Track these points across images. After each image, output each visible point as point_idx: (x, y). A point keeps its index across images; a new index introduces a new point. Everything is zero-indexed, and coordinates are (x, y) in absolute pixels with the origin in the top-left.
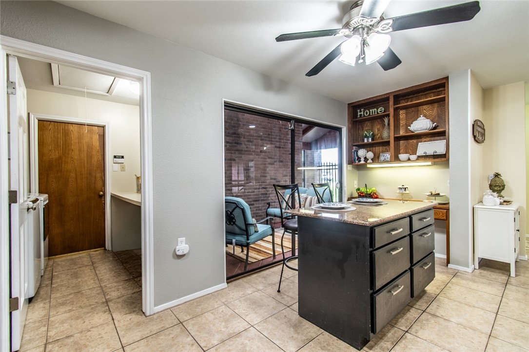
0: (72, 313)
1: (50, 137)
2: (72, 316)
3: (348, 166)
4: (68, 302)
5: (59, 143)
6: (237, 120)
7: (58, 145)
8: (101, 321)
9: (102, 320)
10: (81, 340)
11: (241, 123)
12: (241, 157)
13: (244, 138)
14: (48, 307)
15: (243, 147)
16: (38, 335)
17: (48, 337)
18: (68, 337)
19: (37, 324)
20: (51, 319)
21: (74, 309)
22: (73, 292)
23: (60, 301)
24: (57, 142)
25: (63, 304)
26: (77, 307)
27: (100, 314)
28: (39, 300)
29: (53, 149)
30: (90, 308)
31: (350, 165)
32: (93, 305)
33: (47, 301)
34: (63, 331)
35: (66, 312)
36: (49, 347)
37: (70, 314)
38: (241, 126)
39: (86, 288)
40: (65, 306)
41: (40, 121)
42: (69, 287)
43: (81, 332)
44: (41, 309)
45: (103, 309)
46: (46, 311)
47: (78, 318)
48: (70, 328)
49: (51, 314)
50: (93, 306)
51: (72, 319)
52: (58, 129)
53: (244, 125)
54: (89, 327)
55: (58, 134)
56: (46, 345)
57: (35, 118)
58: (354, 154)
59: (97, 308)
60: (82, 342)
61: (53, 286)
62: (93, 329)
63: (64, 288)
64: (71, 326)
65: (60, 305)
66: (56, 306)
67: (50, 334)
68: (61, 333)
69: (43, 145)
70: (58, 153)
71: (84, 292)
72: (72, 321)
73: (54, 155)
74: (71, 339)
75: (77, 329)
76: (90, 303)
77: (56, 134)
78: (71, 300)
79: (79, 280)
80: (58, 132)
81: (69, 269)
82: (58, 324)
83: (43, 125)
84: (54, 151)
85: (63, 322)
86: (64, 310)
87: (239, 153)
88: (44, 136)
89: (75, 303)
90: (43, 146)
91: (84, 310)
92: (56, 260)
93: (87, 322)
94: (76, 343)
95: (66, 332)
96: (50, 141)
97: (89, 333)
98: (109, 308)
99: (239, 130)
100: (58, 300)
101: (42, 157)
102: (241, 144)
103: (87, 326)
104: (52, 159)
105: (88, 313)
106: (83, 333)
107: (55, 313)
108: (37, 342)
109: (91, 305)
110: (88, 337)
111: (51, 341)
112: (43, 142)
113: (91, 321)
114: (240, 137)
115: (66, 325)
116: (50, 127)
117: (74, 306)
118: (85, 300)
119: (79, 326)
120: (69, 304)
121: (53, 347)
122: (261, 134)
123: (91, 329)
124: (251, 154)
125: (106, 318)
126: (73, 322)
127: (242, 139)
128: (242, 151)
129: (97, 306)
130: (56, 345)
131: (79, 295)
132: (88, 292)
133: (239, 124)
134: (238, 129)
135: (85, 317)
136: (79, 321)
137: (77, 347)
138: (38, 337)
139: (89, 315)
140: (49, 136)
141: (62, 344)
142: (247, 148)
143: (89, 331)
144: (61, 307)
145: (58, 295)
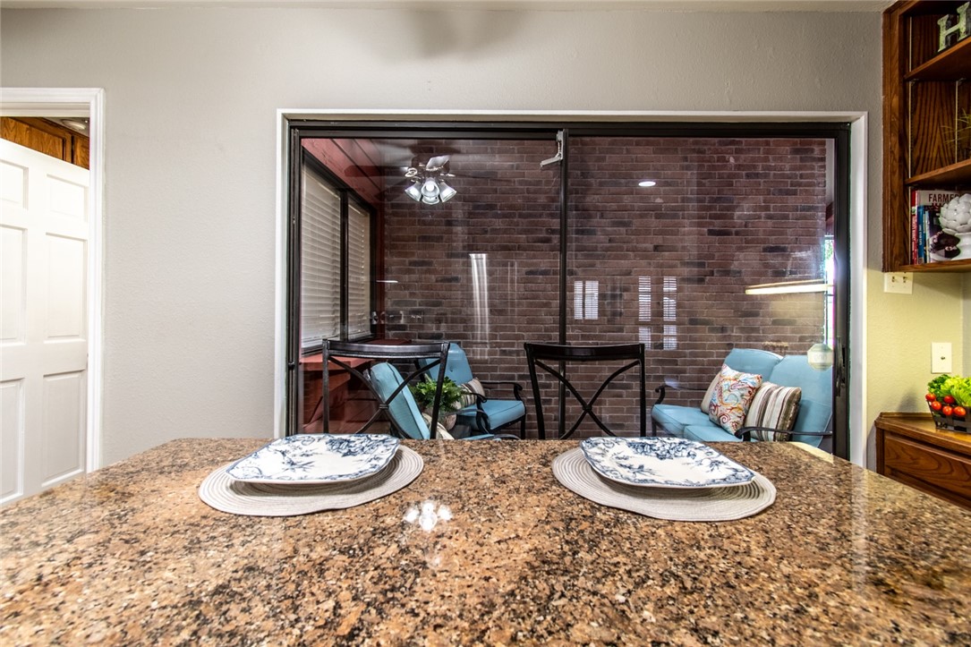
3: (888, 276)
6: (583, 174)
11: (592, 180)
12: (593, 265)
13: (602, 217)
15: (600, 239)
31: (899, 275)
38: (594, 186)
53: (601, 184)
58: (920, 222)
87: (587, 257)
99: (588, 199)
102: (591, 232)
114: (590, 217)
122: (659, 200)
124: (625, 257)
127: (596, 220)
128: (595, 249)
133: (590, 185)
134: (584, 198)
142: (610, 241)
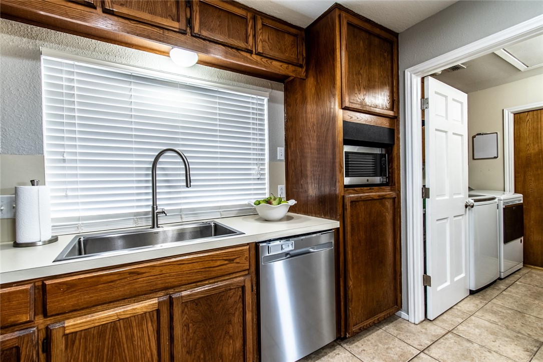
0: (494, 326)
1: (528, 129)
2: (490, 328)
4: (502, 314)
5: (539, 134)
7: (538, 137)
8: (511, 355)
9: (513, 354)
10: (475, 352)
14: (479, 307)
16: (452, 321)
17: (456, 329)
18: (468, 340)
19: (459, 313)
20: (472, 317)
21: (499, 324)
22: (516, 308)
23: (495, 308)
24: (537, 134)
25: (494, 313)
26: (504, 324)
27: (519, 348)
28: (480, 297)
29: (531, 142)
30: (515, 334)
32: (522, 334)
33: (485, 302)
34: (470, 333)
35: (489, 321)
36: (450, 335)
37: (491, 324)
39: (535, 314)
40: (494, 315)
41: (516, 114)
42: (517, 302)
43: (482, 346)
44: (474, 305)
45: (529, 346)
46: (476, 309)
47: (493, 333)
48: (478, 335)
49: (477, 314)
50: (520, 335)
51: (487, 330)
52: (538, 117)
54: (494, 349)
55: (537, 124)
56: (449, 332)
57: (510, 113)
59: (522, 341)
60: (474, 354)
61: (504, 293)
62: (495, 354)
63: (511, 300)
64: (480, 335)
65: (491, 312)
66: (487, 310)
67: (460, 327)
68: (467, 334)
69: (519, 139)
70: (538, 146)
71: (528, 316)
72: (486, 332)
73: (533, 149)
74: (468, 345)
75: (482, 341)
76: (521, 331)
77: (535, 124)
78: (505, 315)
79: (537, 302)
80: (537, 122)
81: (537, 286)
82: (473, 325)
83: (520, 118)
84: (532, 145)
85: (477, 327)
86: (490, 319)
88: (521, 129)
89: (506, 319)
90: (519, 141)
91: (507, 331)
92: (533, 271)
93: (497, 344)
94: (468, 350)
95: (471, 335)
96: (528, 134)
97: (488, 354)
98: (537, 352)
100: (494, 307)
101: (519, 153)
103: (493, 346)
104: (531, 154)
105: (508, 337)
106: (484, 348)
107: (480, 315)
108: (447, 325)
109: (519, 332)
110: (483, 355)
111: (455, 332)
112: (520, 136)
113: (501, 346)
115: (477, 331)
116: (528, 118)
117: (502, 321)
118: (519, 324)
119: (487, 341)
120: (500, 317)
121: (451, 338)
123: (493, 352)
125: (522, 357)
126: (485, 334)
129: (525, 339)
130: (455, 338)
131: (519, 316)
132: (533, 319)
135: (500, 339)
136: (492, 337)
137: (466, 353)
138: (450, 322)
139: (506, 339)
140: (526, 129)
141: (459, 341)
143: (490, 352)
144: (490, 314)
145: (499, 303)
